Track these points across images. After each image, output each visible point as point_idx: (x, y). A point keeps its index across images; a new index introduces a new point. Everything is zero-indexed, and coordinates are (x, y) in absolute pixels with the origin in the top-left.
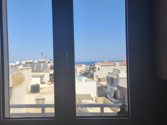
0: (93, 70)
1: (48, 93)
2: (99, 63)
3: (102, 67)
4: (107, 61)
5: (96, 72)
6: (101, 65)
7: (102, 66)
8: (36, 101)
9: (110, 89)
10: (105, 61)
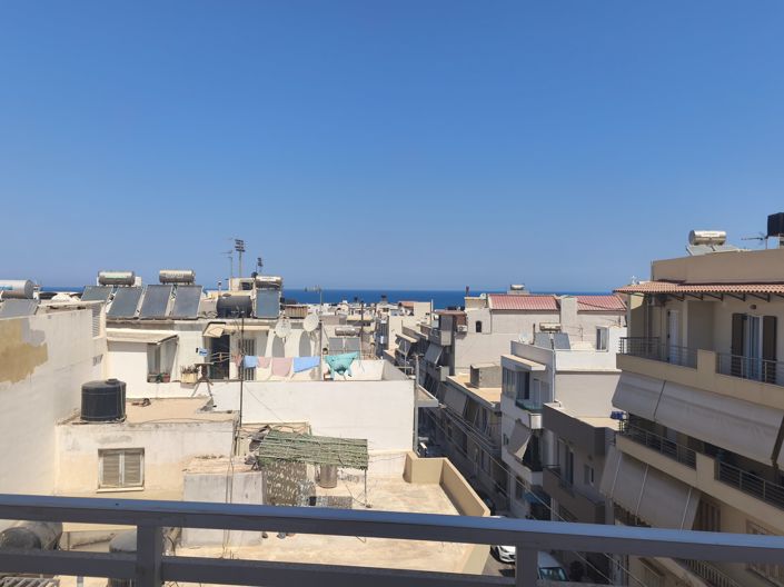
0: (454, 329)
3: (494, 316)
4: (522, 289)
5: (466, 338)
6: (491, 307)
7: (494, 311)
8: (102, 460)
9: (514, 423)
10: (513, 289)
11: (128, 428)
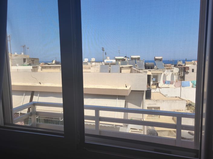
0: (185, 71)
1: (164, 101)
5: (188, 74)
11: (156, 101)
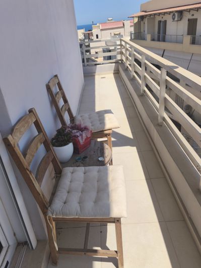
2: (98, 25)
3: (102, 32)
4: (111, 20)
7: (102, 30)
10: (108, 20)
